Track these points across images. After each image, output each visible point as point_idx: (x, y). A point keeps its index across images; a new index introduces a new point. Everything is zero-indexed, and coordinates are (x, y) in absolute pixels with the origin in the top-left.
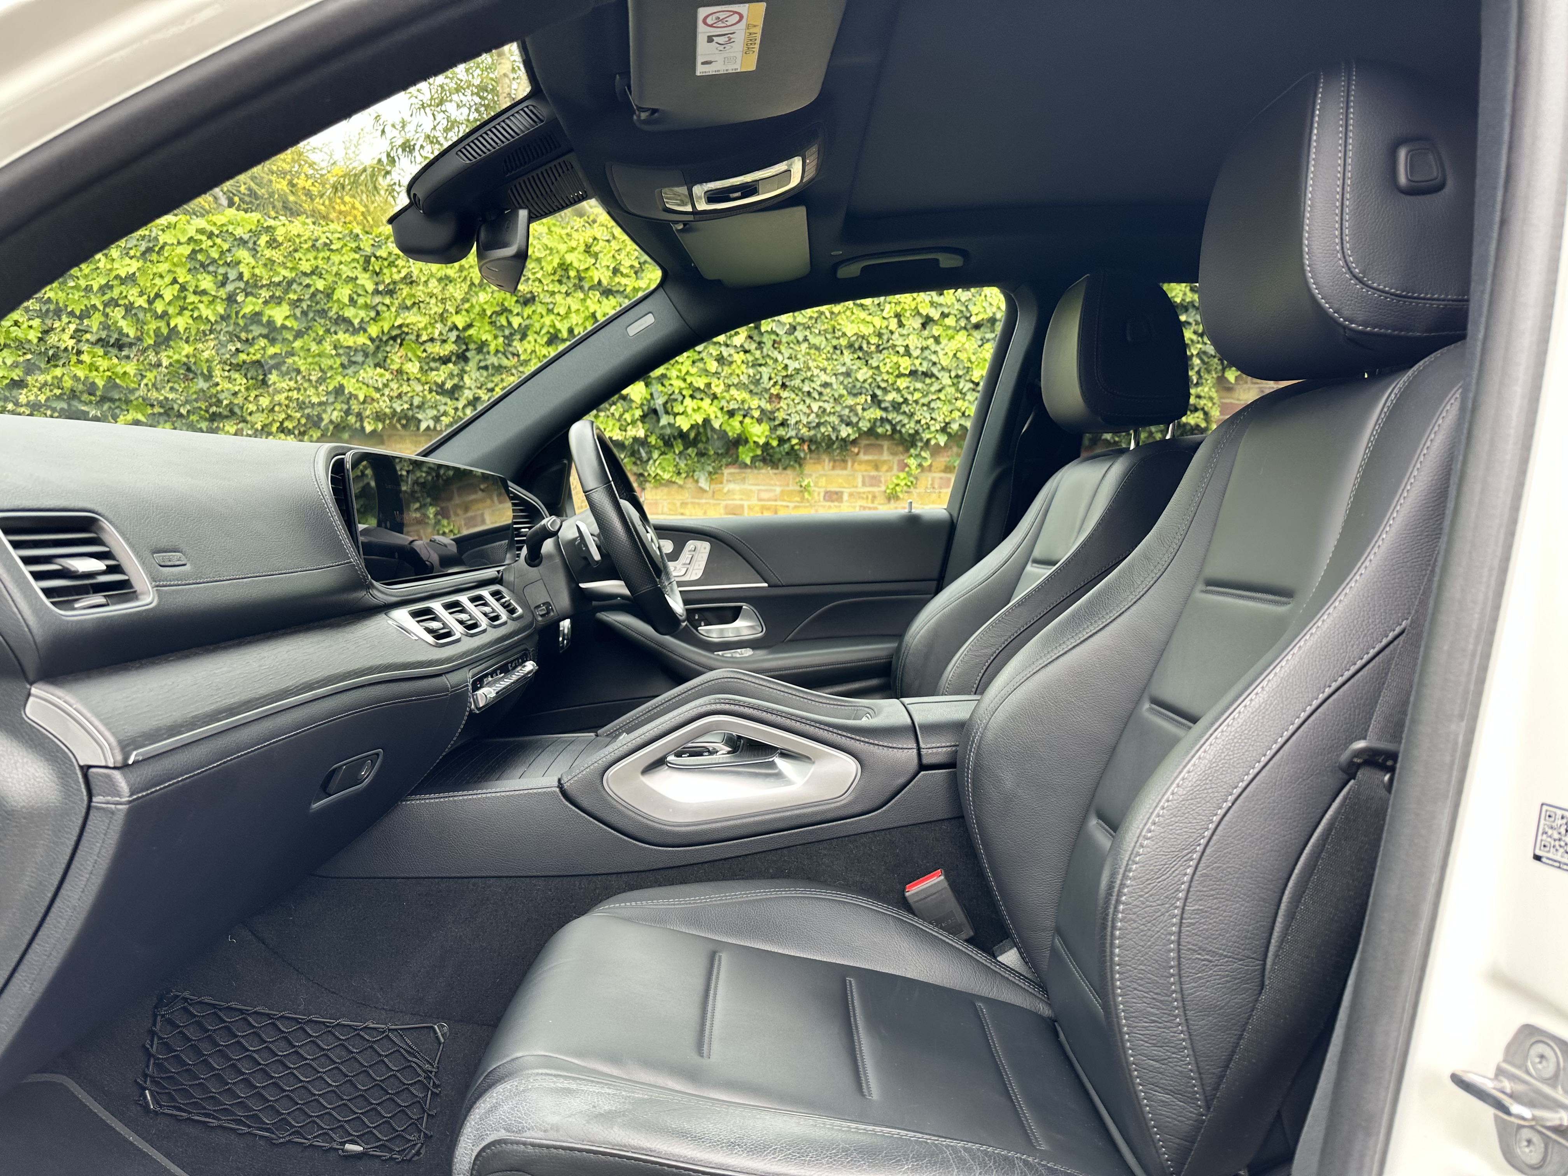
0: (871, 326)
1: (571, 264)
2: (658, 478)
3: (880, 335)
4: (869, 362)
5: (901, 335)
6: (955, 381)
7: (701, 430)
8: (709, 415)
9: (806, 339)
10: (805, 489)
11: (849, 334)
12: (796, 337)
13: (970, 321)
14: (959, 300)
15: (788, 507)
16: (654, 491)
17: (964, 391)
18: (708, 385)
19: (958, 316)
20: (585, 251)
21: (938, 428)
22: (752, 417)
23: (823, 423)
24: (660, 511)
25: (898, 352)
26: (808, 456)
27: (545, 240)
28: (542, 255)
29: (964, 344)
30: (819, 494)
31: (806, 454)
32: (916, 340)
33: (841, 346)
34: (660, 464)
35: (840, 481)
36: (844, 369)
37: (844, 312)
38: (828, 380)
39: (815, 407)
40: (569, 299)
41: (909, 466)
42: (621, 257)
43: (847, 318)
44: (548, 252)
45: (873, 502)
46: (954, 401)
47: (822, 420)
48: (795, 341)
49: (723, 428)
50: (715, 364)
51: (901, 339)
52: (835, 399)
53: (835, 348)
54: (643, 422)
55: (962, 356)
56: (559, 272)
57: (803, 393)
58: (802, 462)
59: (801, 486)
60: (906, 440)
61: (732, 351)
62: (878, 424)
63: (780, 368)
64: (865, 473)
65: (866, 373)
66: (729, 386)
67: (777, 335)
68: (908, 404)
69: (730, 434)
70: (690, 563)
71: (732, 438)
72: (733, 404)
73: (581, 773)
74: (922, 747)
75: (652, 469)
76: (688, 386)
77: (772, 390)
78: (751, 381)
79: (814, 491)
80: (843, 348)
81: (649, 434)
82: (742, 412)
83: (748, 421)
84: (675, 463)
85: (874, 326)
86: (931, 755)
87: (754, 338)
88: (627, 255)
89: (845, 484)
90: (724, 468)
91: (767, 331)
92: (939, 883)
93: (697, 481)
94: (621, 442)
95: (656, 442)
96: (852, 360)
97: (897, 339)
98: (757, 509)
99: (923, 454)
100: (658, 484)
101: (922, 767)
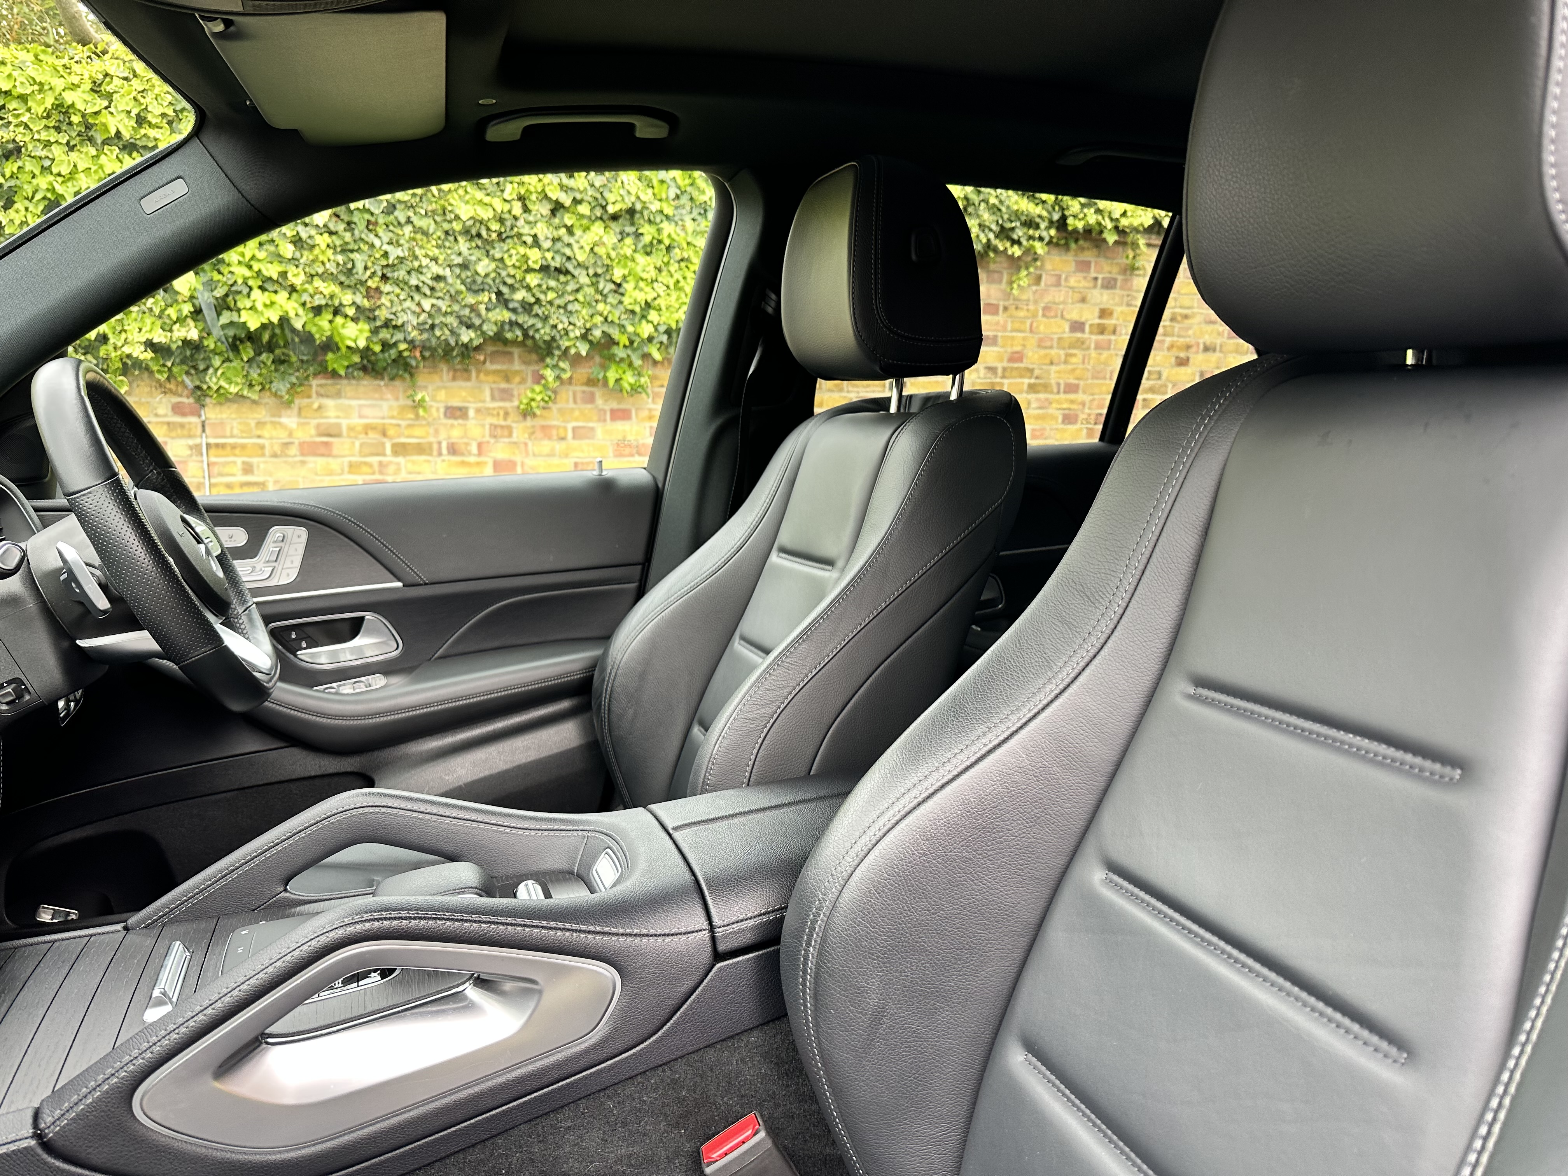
0: (491, 210)
1: (73, 105)
2: (222, 391)
3: (501, 221)
4: (491, 252)
5: (529, 223)
6: (594, 280)
7: (278, 331)
8: (287, 313)
9: (409, 221)
10: (419, 404)
11: (464, 217)
12: (396, 218)
13: (606, 211)
14: (592, 185)
15: (399, 425)
17: (605, 292)
18: (284, 274)
19: (593, 204)
20: (92, 90)
21: (578, 334)
22: (346, 316)
23: (437, 325)
24: (228, 433)
25: (525, 242)
26: (421, 365)
27: (32, 71)
28: (28, 92)
31: (418, 363)
32: (545, 229)
33: (454, 231)
34: (223, 373)
35: (464, 394)
36: (459, 260)
37: (456, 190)
38: (441, 272)
39: (427, 304)
40: (74, 155)
41: (545, 378)
42: (149, 99)
43: (460, 197)
44: (36, 87)
45: (505, 419)
46: (594, 304)
47: (437, 322)
48: (396, 223)
49: (307, 328)
50: (291, 247)
51: (527, 227)
52: (451, 296)
53: (447, 233)
54: (195, 320)
55: (600, 251)
56: (55, 116)
57: (410, 287)
58: (413, 371)
59: (414, 401)
60: (540, 348)
61: (313, 232)
62: (507, 327)
63: (377, 256)
64: (494, 386)
65: (488, 265)
66: (312, 276)
67: (372, 214)
68: (541, 305)
69: (317, 336)
70: (276, 561)
71: (318, 342)
72: (318, 299)
73: (83, 1102)
74: (717, 921)
75: (212, 380)
76: (255, 275)
77: (370, 283)
78: (341, 271)
79: (431, 407)
80: (457, 234)
81: (206, 335)
82: (331, 310)
83: (339, 320)
84: (245, 373)
85: (494, 210)
86: (730, 933)
87: (342, 220)
88: (156, 99)
89: (470, 399)
90: (311, 378)
91: (358, 209)
92: (758, 1144)
93: (275, 395)
94: (166, 346)
95: (216, 346)
96: (469, 249)
97: (523, 227)
98: (359, 428)
99: (562, 364)
100: (222, 399)
101: (718, 956)
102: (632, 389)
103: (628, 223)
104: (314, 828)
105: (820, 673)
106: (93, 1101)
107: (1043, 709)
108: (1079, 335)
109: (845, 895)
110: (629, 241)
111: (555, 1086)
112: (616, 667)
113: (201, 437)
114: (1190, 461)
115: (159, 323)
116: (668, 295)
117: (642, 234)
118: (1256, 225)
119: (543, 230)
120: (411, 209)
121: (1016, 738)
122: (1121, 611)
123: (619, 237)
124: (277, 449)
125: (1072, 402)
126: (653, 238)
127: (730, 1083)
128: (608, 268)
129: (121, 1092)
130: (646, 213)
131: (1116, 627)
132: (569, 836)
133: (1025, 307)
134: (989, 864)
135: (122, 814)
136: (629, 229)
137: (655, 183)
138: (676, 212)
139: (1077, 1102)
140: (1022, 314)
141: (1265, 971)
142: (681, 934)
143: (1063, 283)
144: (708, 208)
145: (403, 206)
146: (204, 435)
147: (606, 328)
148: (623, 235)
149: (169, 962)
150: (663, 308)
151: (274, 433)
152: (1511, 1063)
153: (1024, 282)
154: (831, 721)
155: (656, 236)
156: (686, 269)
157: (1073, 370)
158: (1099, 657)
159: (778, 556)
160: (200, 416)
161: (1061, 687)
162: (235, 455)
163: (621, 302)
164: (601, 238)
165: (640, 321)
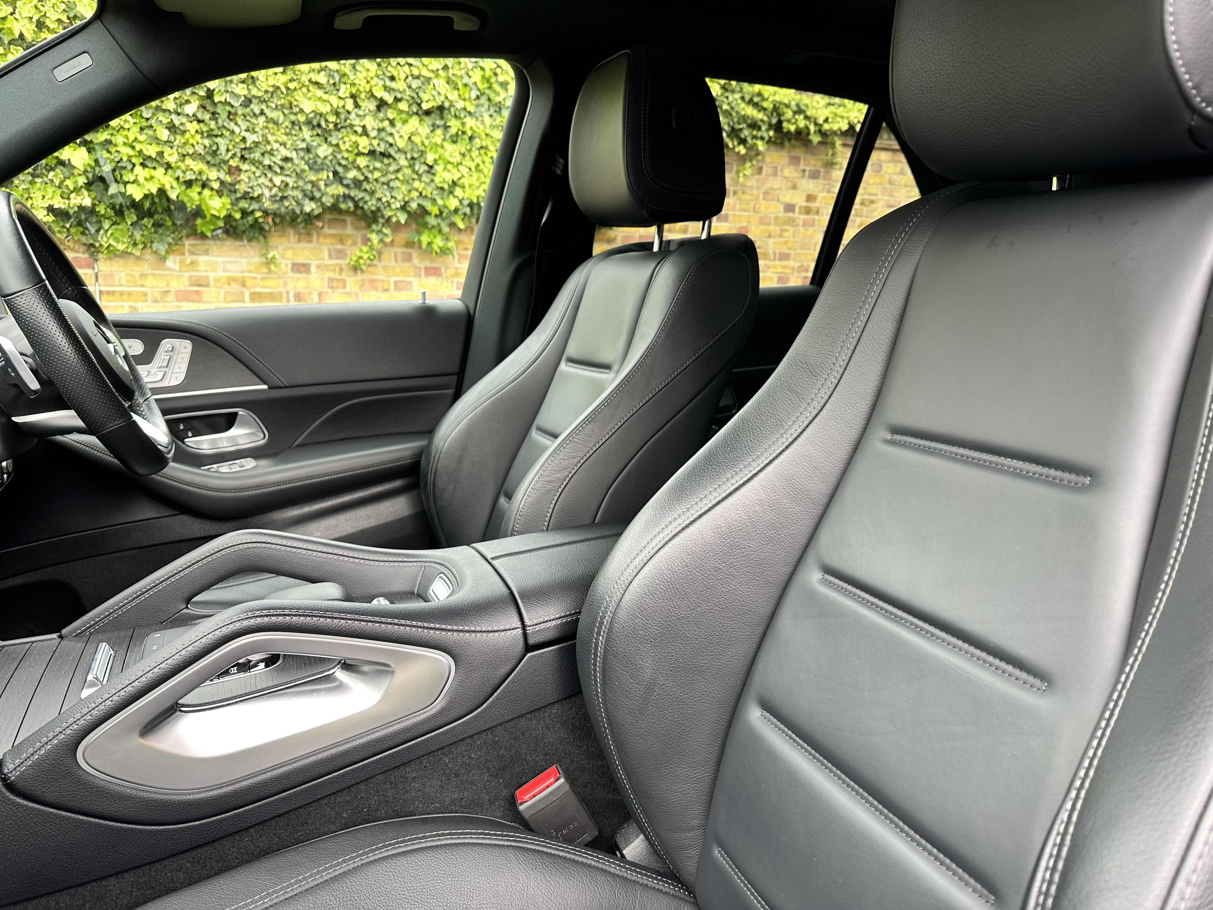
2: (111, 248)
3: (337, 114)
4: (329, 139)
5: (358, 116)
6: (411, 162)
7: (156, 200)
8: (164, 185)
9: (262, 113)
10: (271, 261)
11: (308, 111)
12: (252, 110)
13: (421, 108)
14: (410, 87)
15: (255, 278)
16: (108, 263)
17: (420, 172)
18: (161, 154)
19: (410, 102)
21: (398, 205)
22: (212, 189)
23: (286, 197)
24: (117, 283)
25: (356, 132)
26: (273, 229)
30: (286, 265)
31: (270, 227)
32: (372, 121)
33: (299, 122)
34: (112, 234)
35: (307, 253)
36: (304, 145)
38: (289, 155)
39: (277, 180)
41: (371, 241)
43: (304, 94)
45: (340, 274)
46: (411, 182)
47: (285, 195)
48: (252, 114)
49: (181, 198)
50: (166, 132)
51: (357, 119)
52: (297, 174)
53: (293, 123)
54: (88, 190)
55: (416, 139)
57: (264, 166)
58: (266, 234)
59: (267, 258)
60: (368, 216)
61: (184, 120)
62: (341, 199)
63: (237, 140)
64: (331, 247)
65: (327, 150)
66: (184, 156)
67: (232, 106)
68: (368, 182)
69: (188, 205)
70: (167, 367)
71: (189, 210)
72: (190, 174)
73: (38, 753)
74: (527, 622)
75: (103, 240)
76: (137, 154)
77: (231, 163)
78: (208, 152)
79: (281, 263)
80: (301, 124)
81: (97, 203)
82: (200, 183)
83: (206, 192)
84: (130, 234)
85: (331, 105)
86: (538, 631)
87: (208, 111)
88: (53, 7)
89: (312, 257)
90: (184, 239)
91: (221, 102)
92: (559, 788)
93: (156, 252)
94: (65, 211)
95: (106, 211)
96: (311, 136)
97: (355, 119)
98: (224, 280)
99: (385, 230)
100: (112, 255)
101: (529, 648)
102: (441, 250)
103: (438, 117)
104: (209, 559)
105: (602, 447)
106: (46, 752)
107: (777, 457)
108: (790, 215)
109: (627, 596)
110: (439, 132)
111: (404, 746)
112: (439, 452)
113: (95, 285)
114: (890, 266)
115: (59, 192)
116: (471, 175)
117: (449, 127)
118: (945, 76)
119: (370, 123)
120: (264, 103)
121: (756, 479)
122: (836, 382)
123: (431, 128)
124: (157, 296)
125: (785, 267)
126: (459, 130)
127: (537, 744)
128: (422, 153)
129: (67, 745)
130: (452, 110)
131: (832, 394)
132: (410, 566)
133: (750, 192)
134: (734, 572)
135: (46, 567)
136: (439, 122)
137: (460, 86)
138: (477, 110)
139: (801, 742)
140: (747, 197)
141: (943, 635)
142: (500, 631)
143: (779, 173)
144: (502, 106)
145: (257, 101)
146: (97, 284)
147: (421, 201)
148: (434, 127)
149: (99, 656)
150: (467, 186)
151: (155, 283)
152: (1127, 669)
153: (748, 172)
154: (610, 483)
155: (461, 128)
156: (484, 156)
157: (786, 242)
158: (819, 417)
159: (566, 365)
160: (93, 268)
161: (791, 440)
162: (123, 301)
163: (432, 181)
164: (417, 129)
165: (448, 195)
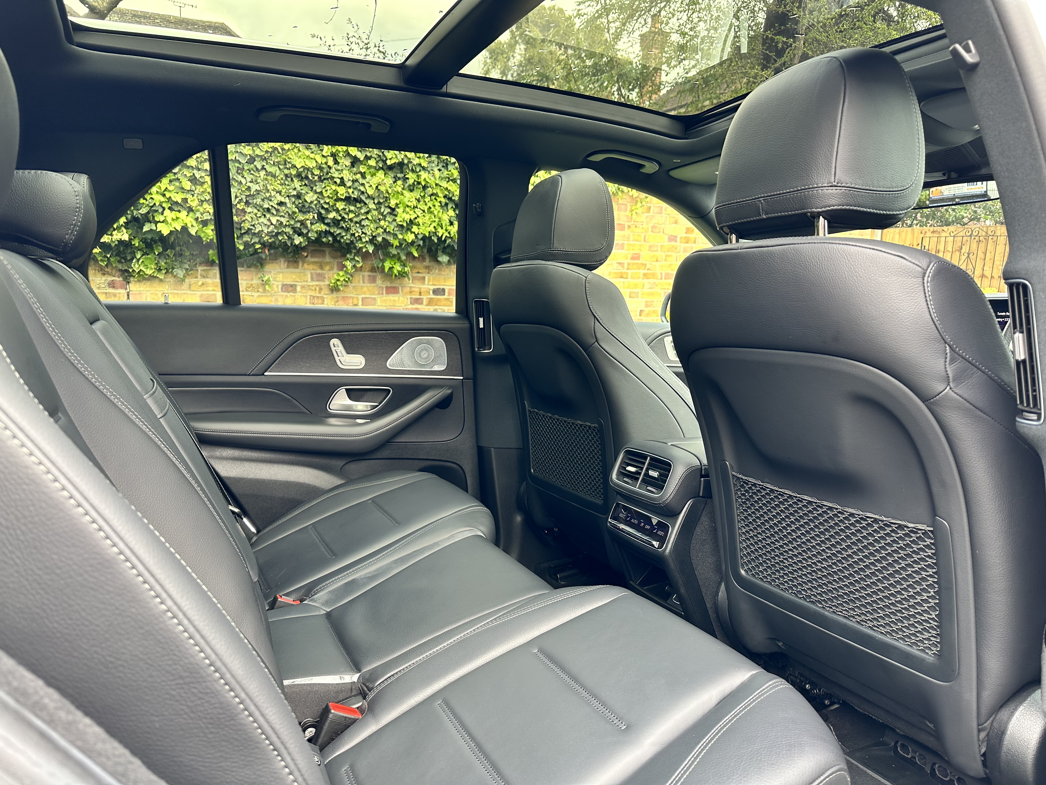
2: (141, 273)
3: (321, 169)
4: (314, 188)
5: (337, 170)
6: (378, 206)
7: (180, 235)
8: (186, 224)
9: (263, 168)
10: (267, 283)
11: (298, 167)
12: (255, 166)
13: (386, 164)
15: (252, 296)
16: (138, 284)
17: (385, 214)
18: (185, 200)
19: (377, 159)
21: (368, 240)
23: (280, 233)
25: (336, 182)
26: (268, 258)
29: (383, 180)
30: (277, 286)
31: (266, 256)
33: (291, 174)
34: (143, 262)
35: (294, 277)
36: (295, 193)
37: (293, 149)
38: (283, 200)
39: (274, 220)
41: (346, 267)
43: (295, 153)
45: (320, 293)
46: (378, 221)
47: (280, 231)
48: (255, 169)
49: (198, 234)
50: (189, 183)
51: (337, 173)
52: (289, 214)
53: (286, 176)
54: (126, 228)
55: (382, 188)
57: (263, 209)
58: (263, 262)
59: (263, 281)
60: (344, 248)
62: (323, 235)
63: (243, 189)
64: (312, 271)
65: (313, 196)
66: (202, 201)
67: (240, 163)
68: (345, 222)
69: (204, 239)
71: (203, 243)
75: (135, 266)
76: (167, 200)
77: (238, 206)
79: (273, 284)
80: (293, 177)
81: (133, 238)
84: (156, 262)
85: (316, 162)
89: (298, 279)
90: (198, 265)
93: (176, 276)
95: (139, 245)
96: (301, 186)
97: (334, 173)
99: (357, 258)
100: (141, 278)
102: (399, 274)
103: (399, 171)
108: (673, 243)
110: (400, 182)
117: (408, 178)
119: (346, 175)
123: (394, 180)
126: (415, 181)
128: (387, 199)
130: (410, 166)
136: (400, 175)
138: (429, 166)
147: (385, 236)
150: (421, 224)
153: (639, 211)
155: (417, 179)
160: (126, 289)
163: (394, 220)
165: (406, 232)
